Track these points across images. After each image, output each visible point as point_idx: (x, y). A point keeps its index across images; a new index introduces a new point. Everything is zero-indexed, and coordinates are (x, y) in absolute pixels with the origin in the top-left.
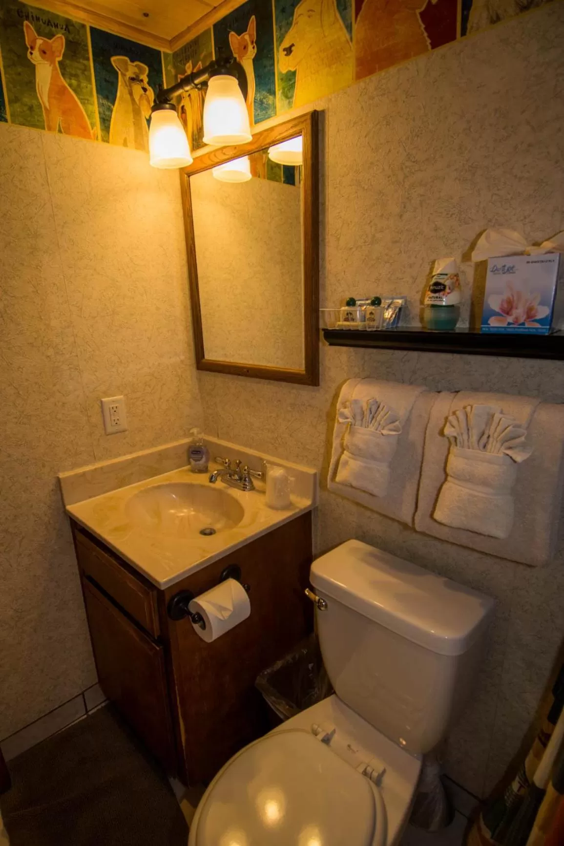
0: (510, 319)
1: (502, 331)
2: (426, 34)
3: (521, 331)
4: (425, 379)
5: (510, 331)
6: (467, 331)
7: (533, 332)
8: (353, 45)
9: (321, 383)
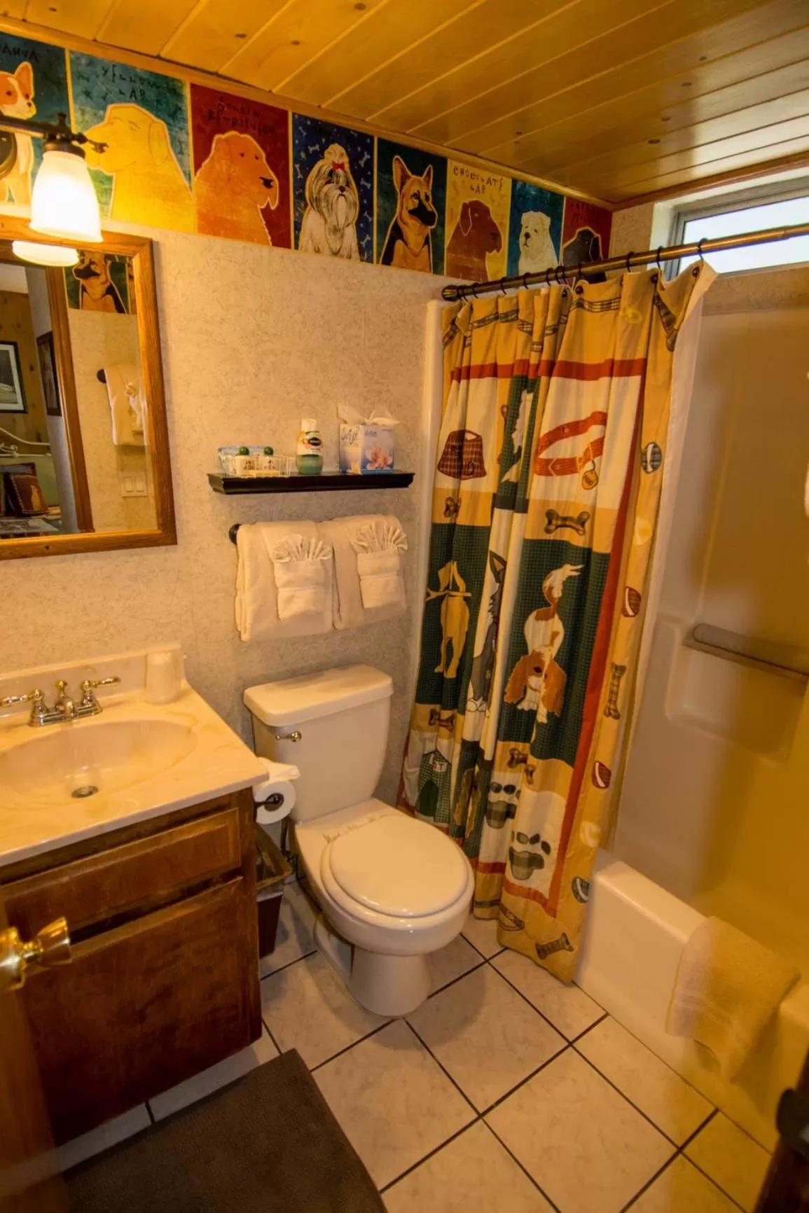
0: (377, 465)
1: (373, 473)
2: (267, 231)
3: (382, 472)
4: (290, 515)
5: (377, 472)
6: (338, 474)
7: (387, 472)
8: (193, 195)
9: (179, 540)
